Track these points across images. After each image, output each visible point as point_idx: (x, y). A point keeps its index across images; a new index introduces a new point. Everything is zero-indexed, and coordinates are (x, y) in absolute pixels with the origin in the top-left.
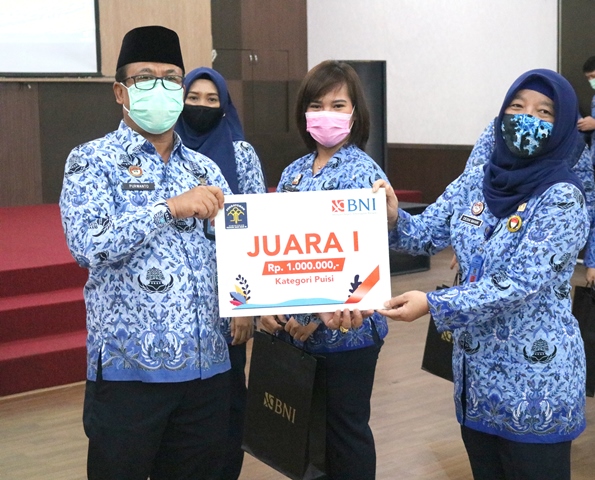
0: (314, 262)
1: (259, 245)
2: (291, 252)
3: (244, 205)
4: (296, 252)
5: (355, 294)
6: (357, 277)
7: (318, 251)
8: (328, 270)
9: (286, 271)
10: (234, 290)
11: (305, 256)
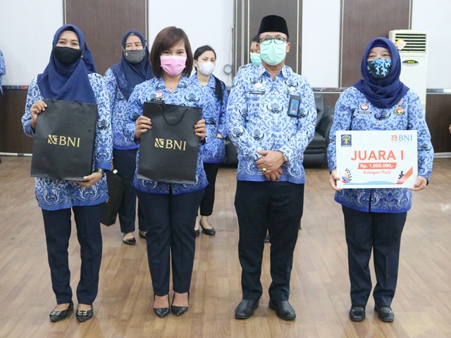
0: (382, 164)
1: (357, 155)
2: (371, 159)
3: (350, 136)
4: (374, 159)
5: (401, 180)
6: (402, 172)
7: (384, 159)
8: (388, 168)
9: (369, 168)
10: (344, 176)
11: (378, 161)
